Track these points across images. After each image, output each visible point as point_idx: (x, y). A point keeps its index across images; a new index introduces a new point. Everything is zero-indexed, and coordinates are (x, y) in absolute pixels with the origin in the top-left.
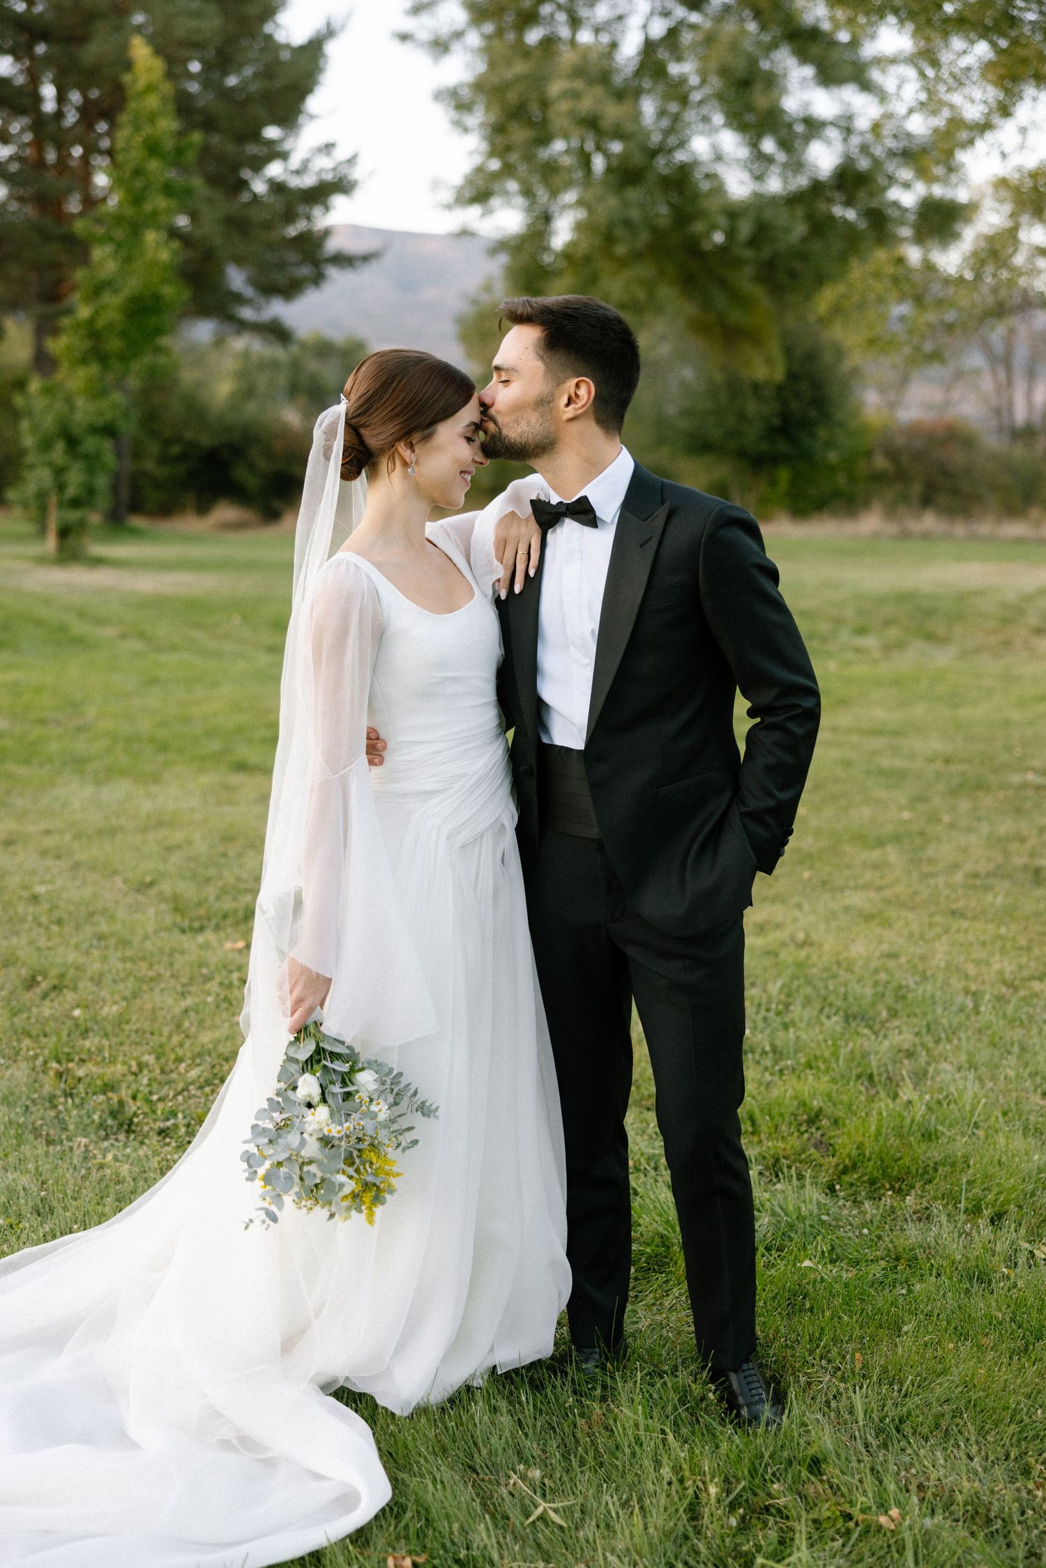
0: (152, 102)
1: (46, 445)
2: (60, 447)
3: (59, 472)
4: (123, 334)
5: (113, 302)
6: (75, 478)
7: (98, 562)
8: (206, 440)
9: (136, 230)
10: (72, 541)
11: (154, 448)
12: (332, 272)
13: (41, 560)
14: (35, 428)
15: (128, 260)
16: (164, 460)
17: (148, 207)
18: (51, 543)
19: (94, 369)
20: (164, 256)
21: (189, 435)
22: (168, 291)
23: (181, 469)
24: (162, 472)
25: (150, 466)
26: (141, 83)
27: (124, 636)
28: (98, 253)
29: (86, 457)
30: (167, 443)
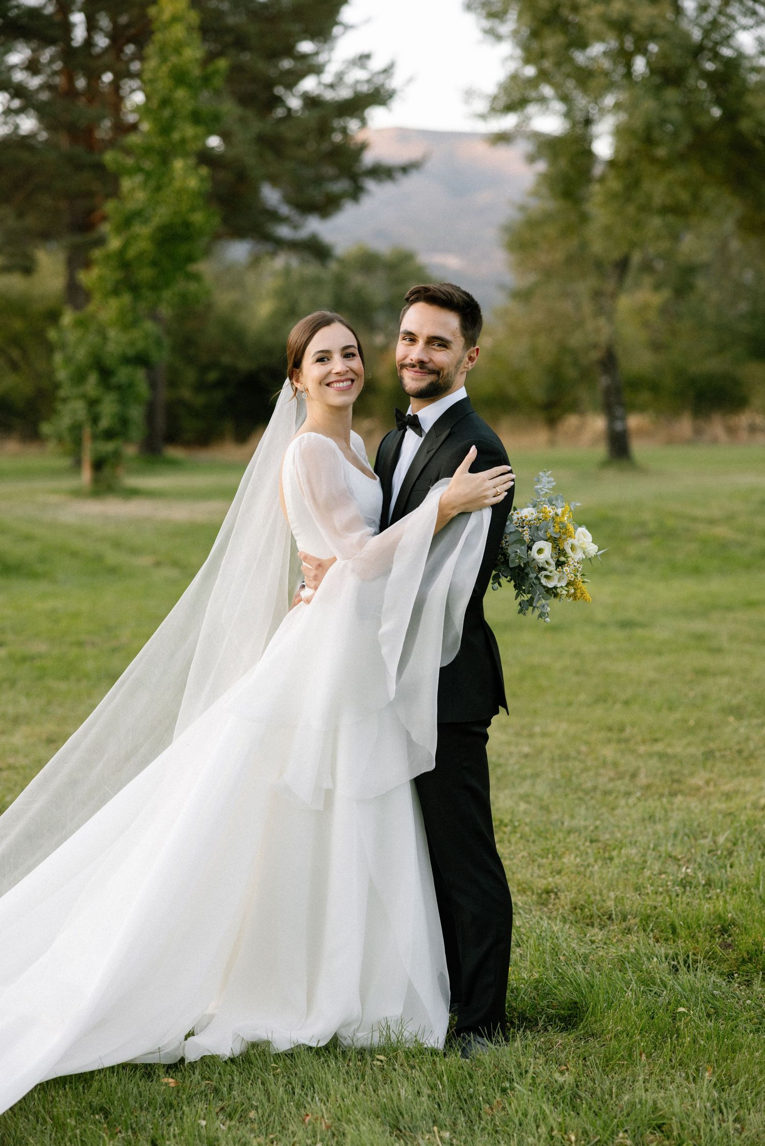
0: (178, 32)
1: (79, 378)
2: (93, 378)
3: (93, 403)
4: (154, 263)
5: (143, 231)
6: (109, 409)
7: (133, 493)
8: (244, 365)
9: (165, 158)
10: (107, 471)
11: (190, 375)
12: (370, 184)
13: (77, 494)
14: (68, 360)
15: (158, 188)
16: (201, 387)
17: (176, 136)
18: (86, 475)
19: (126, 299)
20: (193, 183)
21: (226, 359)
22: (198, 218)
23: (218, 396)
24: (199, 400)
25: (186, 393)
26: (168, 10)
27: (158, 564)
28: (127, 184)
29: (119, 388)
30: (205, 369)
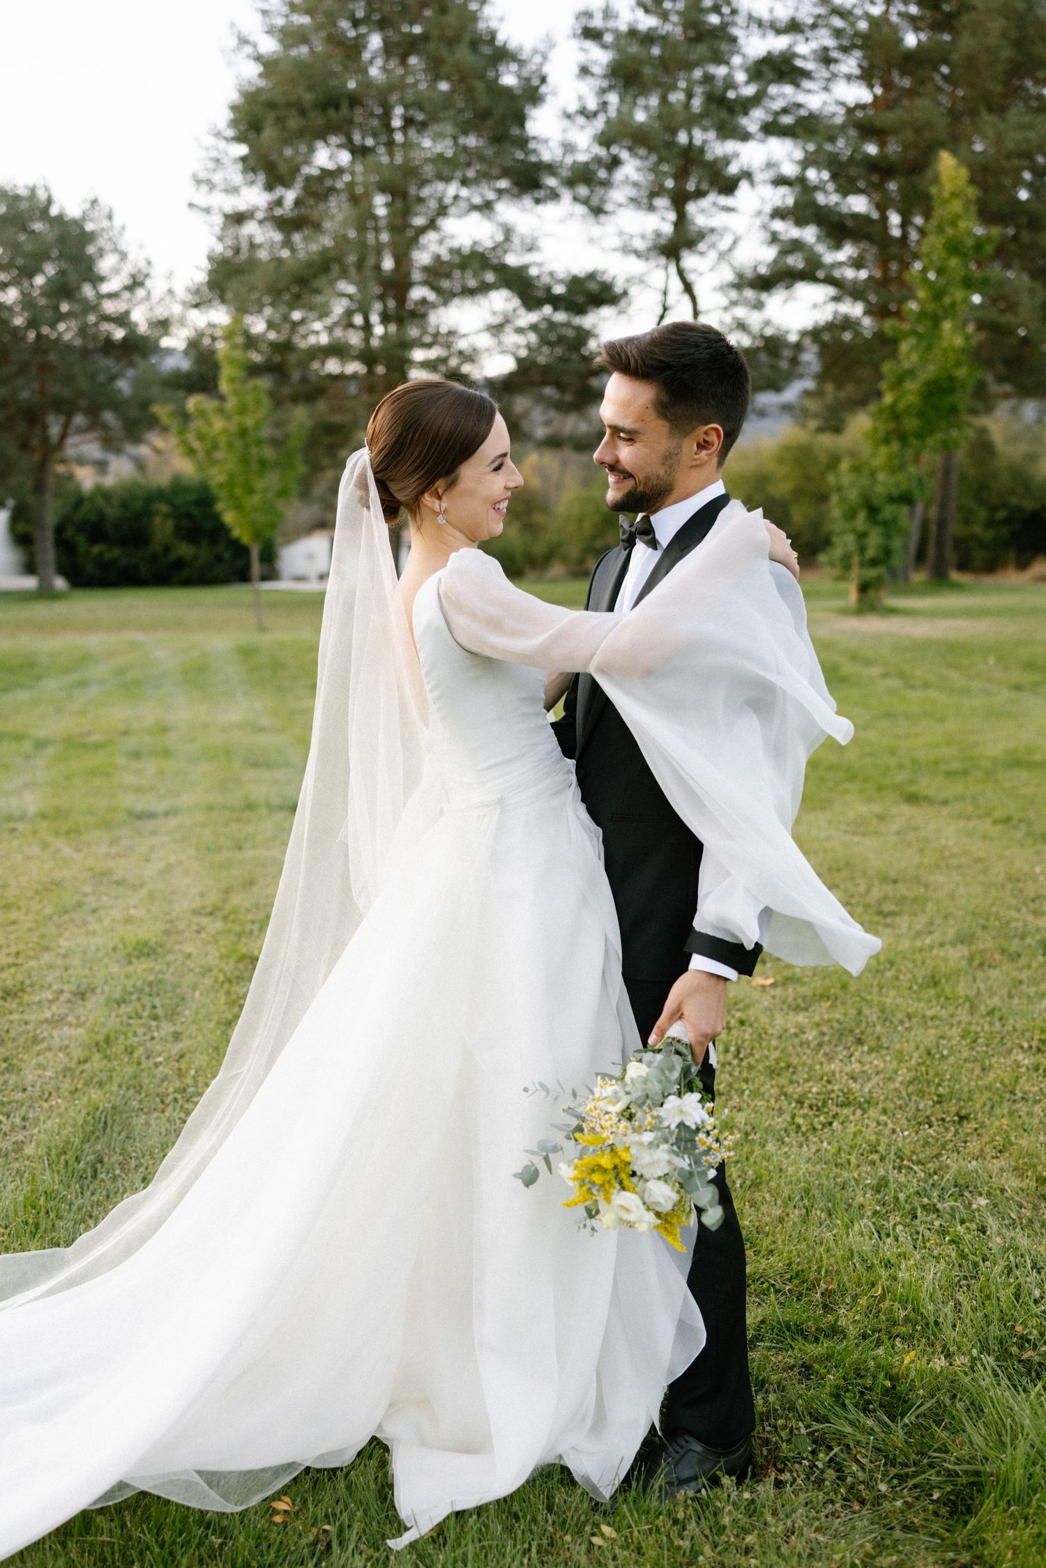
0: (956, 206)
1: (851, 515)
2: (862, 515)
3: (862, 536)
4: (920, 414)
5: (911, 386)
6: (874, 541)
7: (893, 611)
8: (1029, 505)
9: (936, 321)
10: (871, 593)
11: (982, 514)
13: (844, 612)
14: (843, 500)
15: (929, 348)
16: (990, 523)
17: (947, 300)
18: (853, 596)
19: (895, 446)
20: (959, 341)
21: (1014, 501)
22: (961, 372)
23: (1005, 531)
24: (988, 535)
25: (977, 530)
26: (948, 188)
27: (885, 675)
28: (904, 347)
29: (885, 523)
30: (995, 509)
